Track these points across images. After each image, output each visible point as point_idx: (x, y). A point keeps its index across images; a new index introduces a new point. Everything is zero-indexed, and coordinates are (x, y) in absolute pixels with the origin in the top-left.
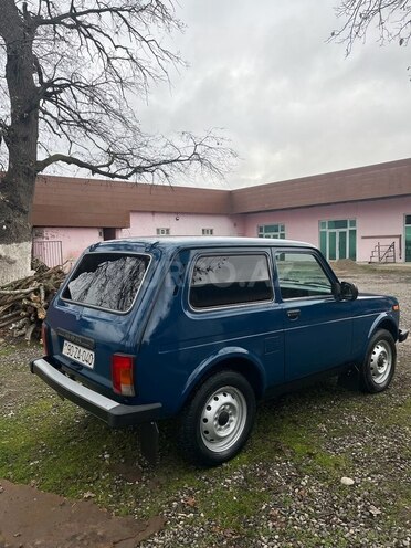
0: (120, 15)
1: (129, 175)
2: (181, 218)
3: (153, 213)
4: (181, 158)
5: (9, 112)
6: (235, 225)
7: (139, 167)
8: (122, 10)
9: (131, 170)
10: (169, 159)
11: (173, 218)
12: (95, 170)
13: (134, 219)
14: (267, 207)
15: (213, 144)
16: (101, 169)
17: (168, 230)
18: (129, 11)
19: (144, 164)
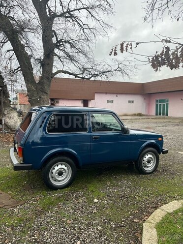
0: (87, 10)
1: (90, 78)
2: (119, 95)
3: (106, 93)
4: (113, 70)
5: (43, 54)
6: (145, 99)
7: (95, 74)
8: (88, 8)
9: (91, 76)
10: (107, 70)
11: (115, 95)
12: (76, 76)
13: (97, 96)
14: (160, 91)
15: (127, 63)
16: (78, 76)
17: (112, 101)
18: (91, 8)
19: (96, 73)
